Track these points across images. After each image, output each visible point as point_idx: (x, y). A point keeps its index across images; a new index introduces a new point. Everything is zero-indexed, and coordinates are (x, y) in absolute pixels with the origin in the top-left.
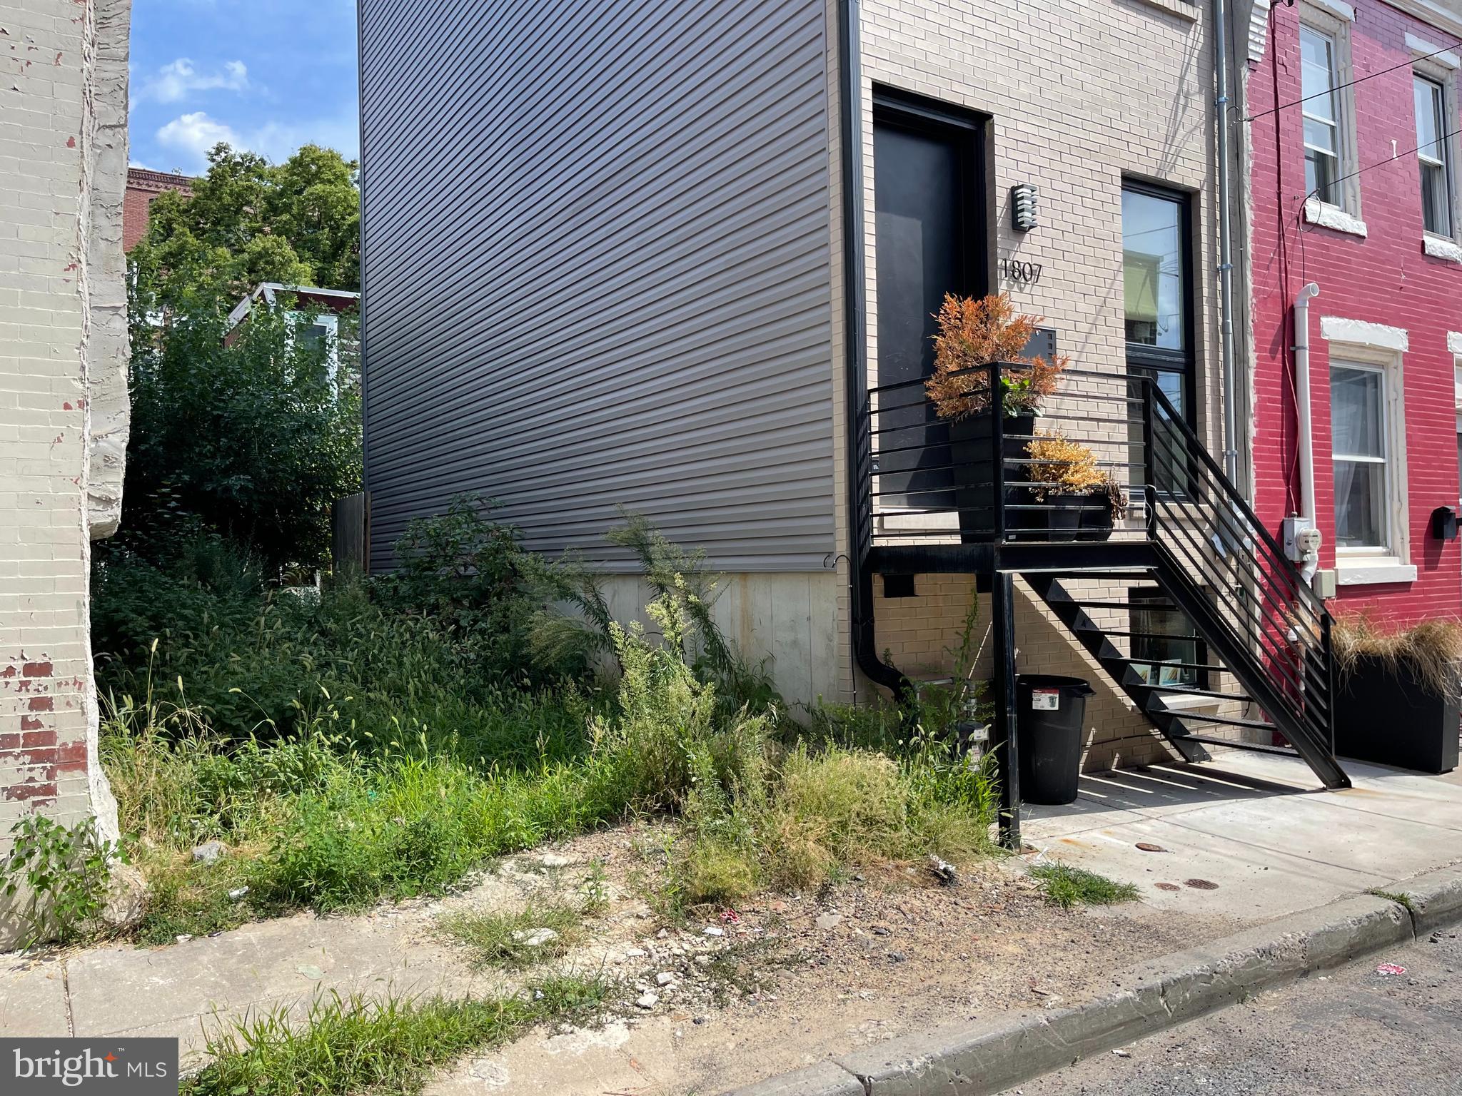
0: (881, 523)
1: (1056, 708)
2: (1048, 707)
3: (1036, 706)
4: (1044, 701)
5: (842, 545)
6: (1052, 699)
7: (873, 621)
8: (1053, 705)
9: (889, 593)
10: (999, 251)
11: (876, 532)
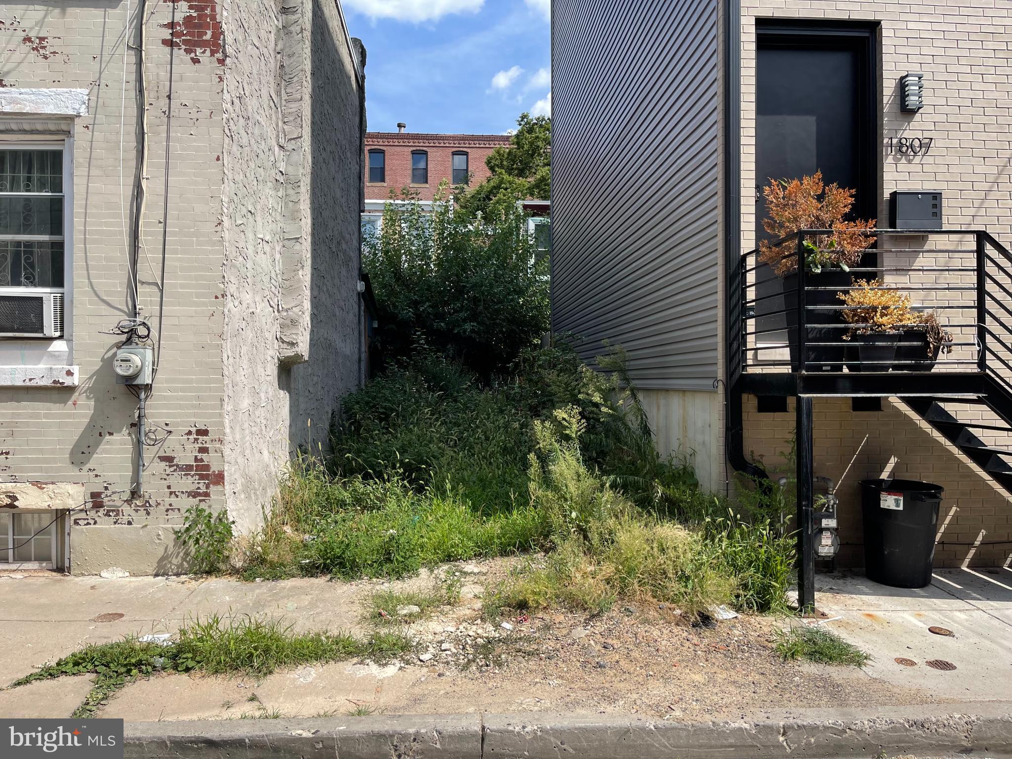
0: (756, 355)
1: (901, 508)
2: (893, 507)
3: (883, 505)
4: (890, 502)
5: (720, 372)
6: (897, 501)
7: (741, 429)
8: (898, 505)
9: (762, 408)
10: (885, 132)
11: (750, 362)
